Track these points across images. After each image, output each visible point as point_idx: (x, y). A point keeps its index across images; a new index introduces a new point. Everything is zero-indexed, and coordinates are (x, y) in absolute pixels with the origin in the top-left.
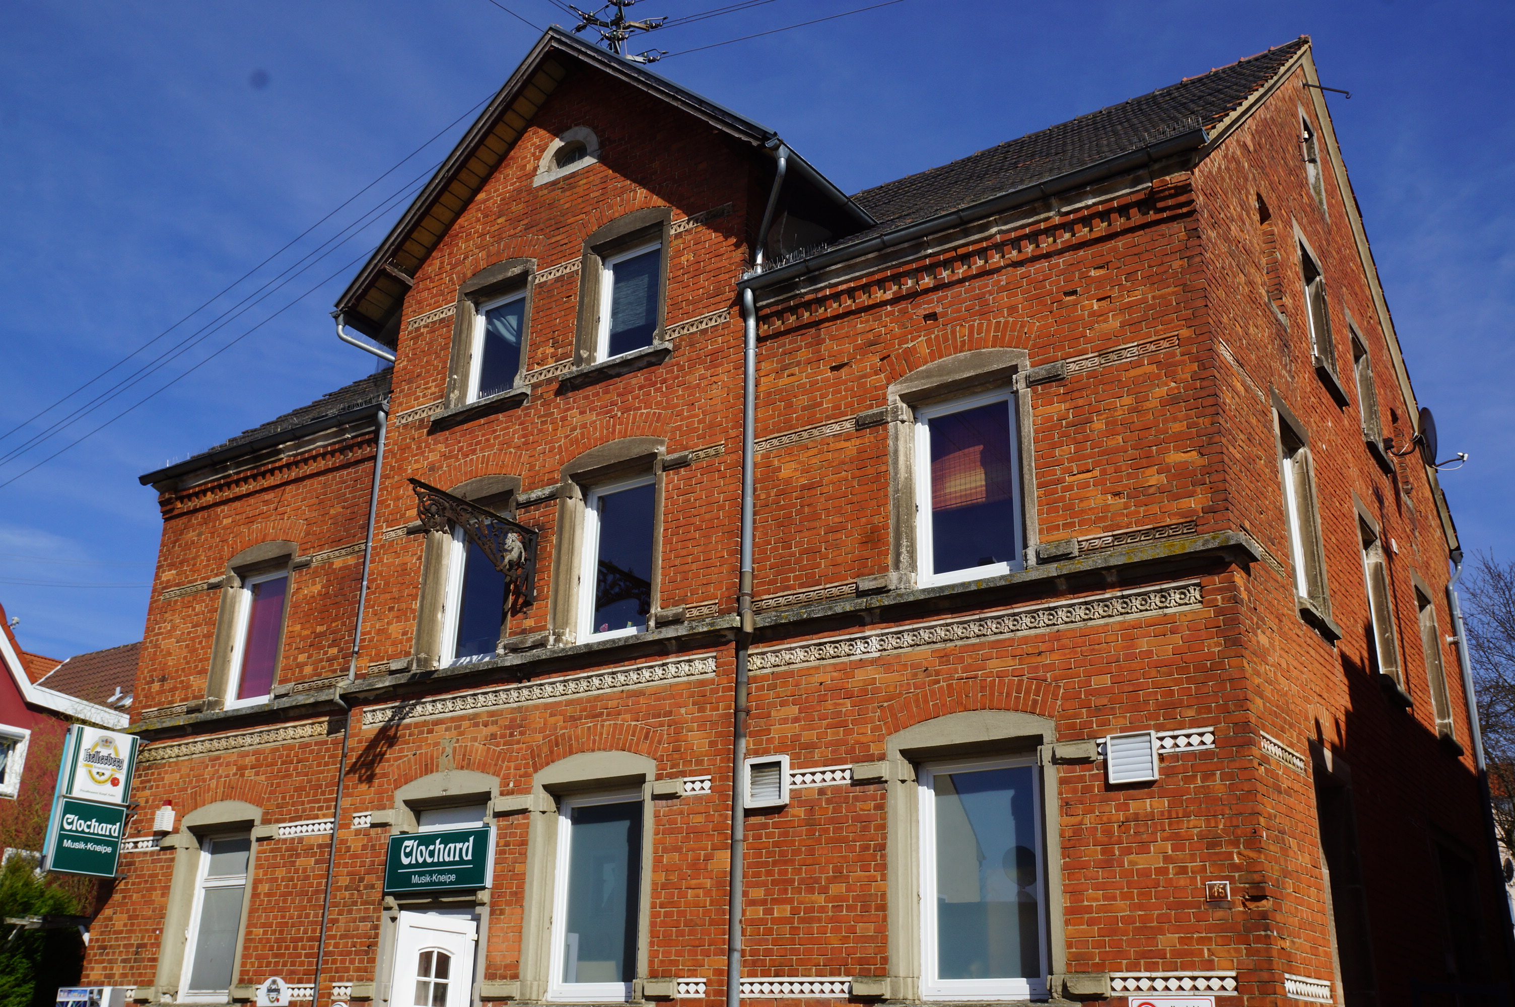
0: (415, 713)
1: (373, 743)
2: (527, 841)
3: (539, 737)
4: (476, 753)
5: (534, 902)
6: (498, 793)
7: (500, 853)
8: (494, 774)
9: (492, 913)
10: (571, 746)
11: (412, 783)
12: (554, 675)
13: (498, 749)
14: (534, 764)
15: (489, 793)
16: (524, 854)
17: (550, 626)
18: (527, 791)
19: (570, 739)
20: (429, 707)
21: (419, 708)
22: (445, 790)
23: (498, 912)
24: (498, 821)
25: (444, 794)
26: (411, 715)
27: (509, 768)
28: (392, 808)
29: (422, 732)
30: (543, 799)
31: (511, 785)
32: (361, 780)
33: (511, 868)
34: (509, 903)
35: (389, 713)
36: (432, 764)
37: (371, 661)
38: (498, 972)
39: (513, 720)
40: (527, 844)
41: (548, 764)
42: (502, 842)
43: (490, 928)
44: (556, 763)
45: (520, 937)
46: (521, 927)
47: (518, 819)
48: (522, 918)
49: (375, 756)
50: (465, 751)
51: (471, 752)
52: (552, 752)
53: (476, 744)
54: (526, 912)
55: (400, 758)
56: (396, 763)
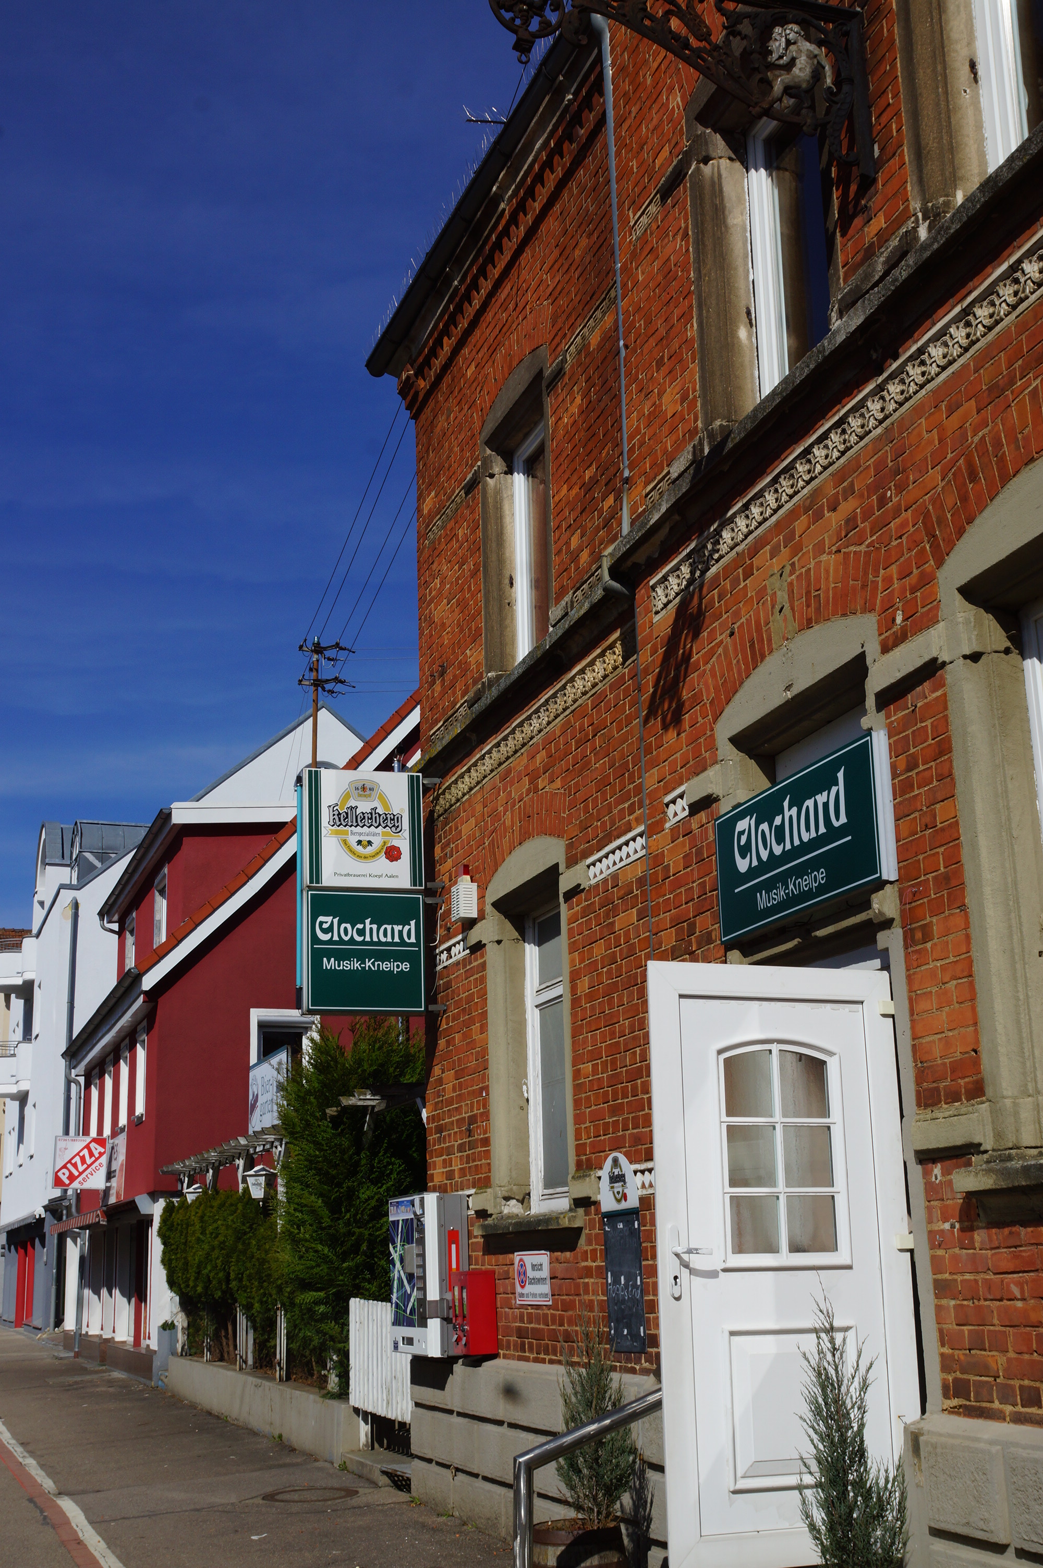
0: (723, 548)
1: (673, 642)
2: (948, 740)
3: (934, 474)
4: (827, 579)
5: (987, 890)
6: (879, 648)
7: (901, 789)
8: (864, 611)
9: (909, 940)
10: (1002, 460)
11: (738, 696)
12: (941, 312)
13: (863, 548)
14: (935, 547)
15: (861, 657)
16: (947, 777)
17: (916, 205)
18: (931, 620)
19: (998, 444)
20: (741, 523)
21: (726, 535)
22: (788, 688)
23: (919, 935)
24: (888, 716)
25: (789, 695)
26: (716, 556)
27: (888, 581)
28: (716, 762)
29: (736, 582)
30: (967, 622)
31: (899, 619)
32: (665, 727)
33: (927, 819)
34: (936, 911)
35: (685, 570)
36: (761, 640)
37: (647, 484)
38: (942, 1085)
39: (880, 466)
40: (950, 750)
41: (961, 532)
42: (902, 761)
43: (909, 978)
44: (977, 521)
45: (972, 985)
46: (970, 961)
47: (925, 693)
48: (968, 937)
49: (677, 669)
50: (809, 585)
51: (818, 580)
52: (964, 498)
53: (824, 557)
54: (974, 919)
55: (712, 653)
56: (709, 666)
